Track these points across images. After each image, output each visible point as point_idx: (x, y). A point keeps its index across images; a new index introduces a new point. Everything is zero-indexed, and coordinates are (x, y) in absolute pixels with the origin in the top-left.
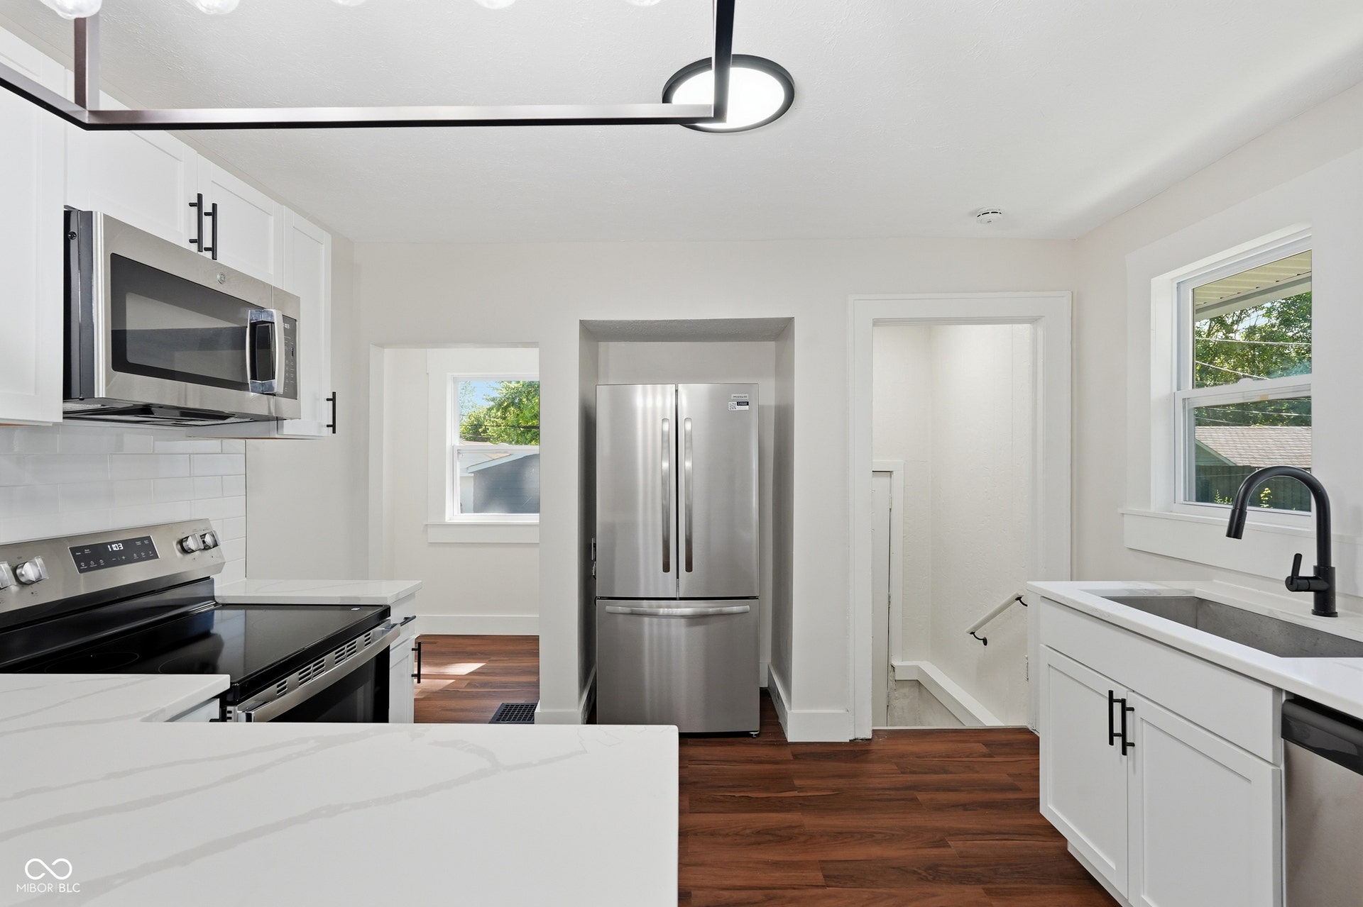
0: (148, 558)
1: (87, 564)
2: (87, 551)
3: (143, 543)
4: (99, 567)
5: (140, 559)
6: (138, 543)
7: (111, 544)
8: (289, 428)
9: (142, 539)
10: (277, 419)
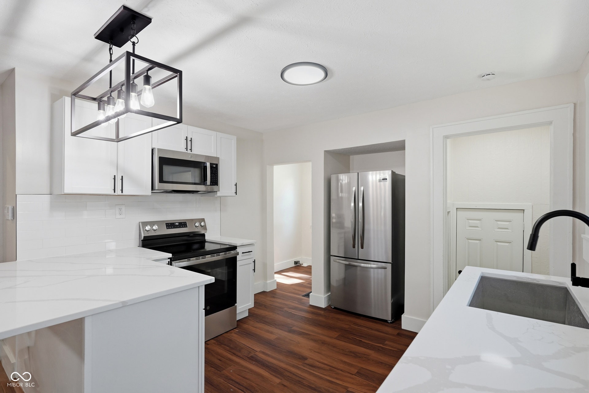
0: (185, 227)
1: (169, 227)
2: (169, 224)
3: (184, 223)
4: (172, 228)
5: (183, 227)
6: (183, 223)
7: (176, 223)
8: (219, 194)
9: (184, 222)
10: (216, 192)
